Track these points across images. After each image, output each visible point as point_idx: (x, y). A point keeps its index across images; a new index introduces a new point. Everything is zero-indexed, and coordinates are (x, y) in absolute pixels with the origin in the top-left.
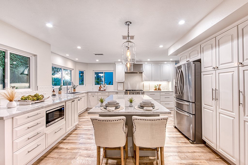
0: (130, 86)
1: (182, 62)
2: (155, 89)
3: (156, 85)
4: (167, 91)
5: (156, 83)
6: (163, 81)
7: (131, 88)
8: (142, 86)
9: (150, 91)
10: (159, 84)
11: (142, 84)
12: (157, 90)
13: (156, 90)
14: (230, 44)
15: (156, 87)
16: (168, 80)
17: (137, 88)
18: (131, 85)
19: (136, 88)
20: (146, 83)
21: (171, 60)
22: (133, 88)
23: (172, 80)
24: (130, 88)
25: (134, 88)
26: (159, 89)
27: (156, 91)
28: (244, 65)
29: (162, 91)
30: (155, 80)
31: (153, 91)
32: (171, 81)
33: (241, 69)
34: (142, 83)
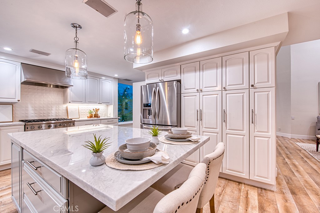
0: (33, 112)
1: (149, 80)
2: (89, 115)
3: (92, 110)
4: (106, 117)
5: (92, 107)
6: (103, 104)
7: (36, 116)
8: (65, 111)
9: (80, 119)
10: (96, 109)
11: (64, 108)
12: (93, 117)
13: (91, 117)
14: (215, 71)
15: (91, 113)
16: (108, 103)
17: (52, 116)
18: (35, 110)
19: (49, 116)
20: (72, 107)
21: (116, 76)
22: (41, 116)
23: (114, 103)
24: (32, 116)
25: (44, 116)
26: (96, 116)
27: (91, 119)
28: (227, 89)
29: (101, 118)
30: (90, 102)
31: (86, 118)
32: (112, 105)
33: (224, 92)
34: (65, 106)
